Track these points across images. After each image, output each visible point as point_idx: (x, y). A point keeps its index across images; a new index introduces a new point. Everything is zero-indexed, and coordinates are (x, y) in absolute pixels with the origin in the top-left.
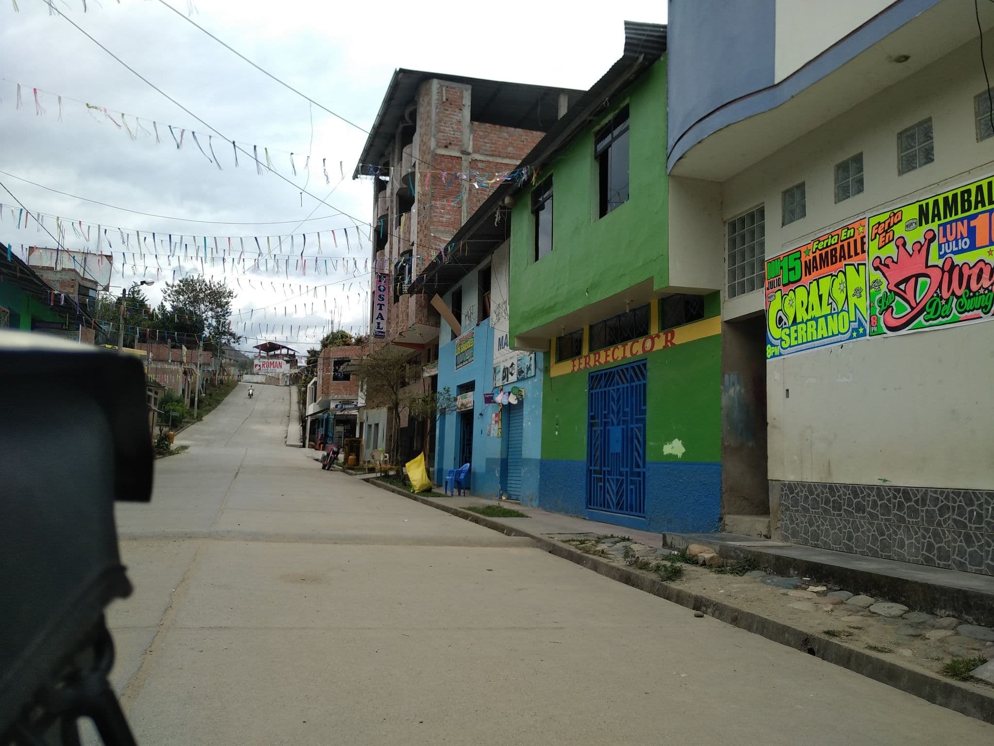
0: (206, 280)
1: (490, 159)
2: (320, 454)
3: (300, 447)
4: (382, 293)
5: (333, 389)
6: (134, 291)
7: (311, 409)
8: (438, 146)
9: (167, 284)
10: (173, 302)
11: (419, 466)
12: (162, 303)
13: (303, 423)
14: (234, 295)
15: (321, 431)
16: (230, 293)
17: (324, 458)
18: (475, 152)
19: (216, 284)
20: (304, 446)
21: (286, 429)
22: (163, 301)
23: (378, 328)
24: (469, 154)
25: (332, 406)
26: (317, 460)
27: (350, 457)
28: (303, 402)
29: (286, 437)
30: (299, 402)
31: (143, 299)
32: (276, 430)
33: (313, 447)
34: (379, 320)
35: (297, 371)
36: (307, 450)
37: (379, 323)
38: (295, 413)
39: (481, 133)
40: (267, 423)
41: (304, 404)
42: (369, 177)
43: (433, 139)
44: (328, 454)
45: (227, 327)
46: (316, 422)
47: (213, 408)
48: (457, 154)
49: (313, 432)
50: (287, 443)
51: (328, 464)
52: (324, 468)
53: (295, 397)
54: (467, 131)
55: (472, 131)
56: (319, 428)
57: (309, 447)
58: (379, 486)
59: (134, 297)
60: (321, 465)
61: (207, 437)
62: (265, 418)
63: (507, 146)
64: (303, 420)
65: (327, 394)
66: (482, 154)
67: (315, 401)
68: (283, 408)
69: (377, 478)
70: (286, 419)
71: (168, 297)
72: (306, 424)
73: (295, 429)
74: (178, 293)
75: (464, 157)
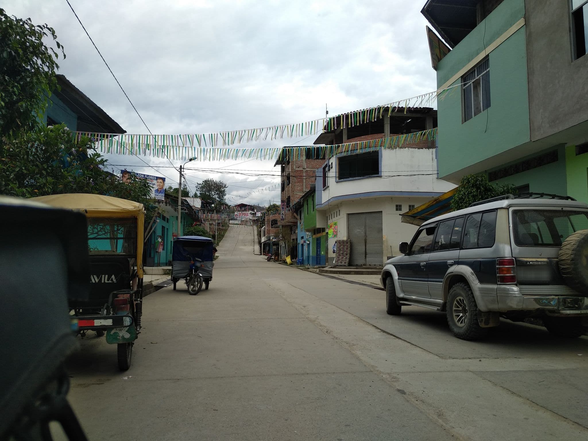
0: (214, 180)
1: (312, 169)
2: (266, 257)
3: (260, 255)
4: (283, 207)
5: (271, 232)
6: (184, 188)
7: (263, 239)
8: (296, 168)
9: (198, 183)
10: (200, 191)
11: (289, 258)
12: (196, 192)
13: (260, 245)
14: (227, 186)
15: (267, 248)
16: (225, 185)
17: (268, 258)
18: (307, 168)
19: (219, 182)
20: (261, 255)
21: (253, 248)
22: (196, 191)
23: (282, 217)
24: (305, 169)
25: (271, 238)
26: (266, 259)
27: (276, 257)
28: (259, 235)
29: (254, 251)
30: (258, 235)
31: (188, 192)
32: (249, 248)
33: (265, 255)
34: (282, 215)
35: (256, 218)
36: (262, 256)
37: (282, 216)
38: (256, 240)
39: (309, 162)
40: (245, 245)
41: (260, 236)
42: (279, 165)
43: (294, 166)
44: (269, 257)
45: (224, 201)
46: (265, 244)
47: (222, 239)
48: (302, 169)
49: (264, 249)
50: (255, 254)
51: (269, 260)
52: (268, 261)
53: (256, 233)
54: (304, 162)
55: (306, 162)
56: (266, 247)
57: (263, 255)
58: (282, 264)
59: (184, 191)
60: (267, 260)
61: (223, 252)
62: (244, 243)
63: (316, 165)
64: (260, 243)
65: (269, 234)
66: (309, 168)
67: (265, 236)
68: (250, 238)
69: (282, 263)
70: (253, 244)
71: (198, 190)
72: (261, 245)
73: (257, 247)
74: (202, 187)
75: (304, 170)
